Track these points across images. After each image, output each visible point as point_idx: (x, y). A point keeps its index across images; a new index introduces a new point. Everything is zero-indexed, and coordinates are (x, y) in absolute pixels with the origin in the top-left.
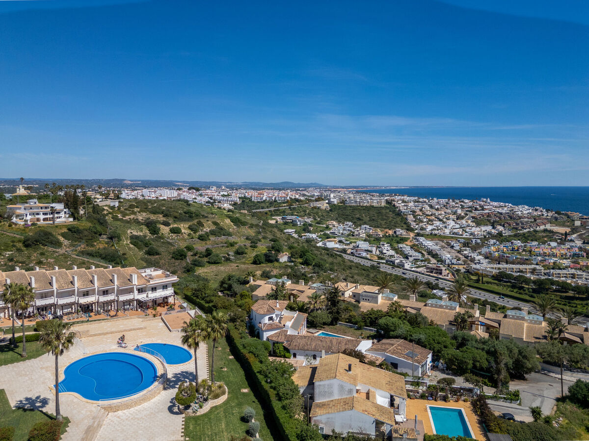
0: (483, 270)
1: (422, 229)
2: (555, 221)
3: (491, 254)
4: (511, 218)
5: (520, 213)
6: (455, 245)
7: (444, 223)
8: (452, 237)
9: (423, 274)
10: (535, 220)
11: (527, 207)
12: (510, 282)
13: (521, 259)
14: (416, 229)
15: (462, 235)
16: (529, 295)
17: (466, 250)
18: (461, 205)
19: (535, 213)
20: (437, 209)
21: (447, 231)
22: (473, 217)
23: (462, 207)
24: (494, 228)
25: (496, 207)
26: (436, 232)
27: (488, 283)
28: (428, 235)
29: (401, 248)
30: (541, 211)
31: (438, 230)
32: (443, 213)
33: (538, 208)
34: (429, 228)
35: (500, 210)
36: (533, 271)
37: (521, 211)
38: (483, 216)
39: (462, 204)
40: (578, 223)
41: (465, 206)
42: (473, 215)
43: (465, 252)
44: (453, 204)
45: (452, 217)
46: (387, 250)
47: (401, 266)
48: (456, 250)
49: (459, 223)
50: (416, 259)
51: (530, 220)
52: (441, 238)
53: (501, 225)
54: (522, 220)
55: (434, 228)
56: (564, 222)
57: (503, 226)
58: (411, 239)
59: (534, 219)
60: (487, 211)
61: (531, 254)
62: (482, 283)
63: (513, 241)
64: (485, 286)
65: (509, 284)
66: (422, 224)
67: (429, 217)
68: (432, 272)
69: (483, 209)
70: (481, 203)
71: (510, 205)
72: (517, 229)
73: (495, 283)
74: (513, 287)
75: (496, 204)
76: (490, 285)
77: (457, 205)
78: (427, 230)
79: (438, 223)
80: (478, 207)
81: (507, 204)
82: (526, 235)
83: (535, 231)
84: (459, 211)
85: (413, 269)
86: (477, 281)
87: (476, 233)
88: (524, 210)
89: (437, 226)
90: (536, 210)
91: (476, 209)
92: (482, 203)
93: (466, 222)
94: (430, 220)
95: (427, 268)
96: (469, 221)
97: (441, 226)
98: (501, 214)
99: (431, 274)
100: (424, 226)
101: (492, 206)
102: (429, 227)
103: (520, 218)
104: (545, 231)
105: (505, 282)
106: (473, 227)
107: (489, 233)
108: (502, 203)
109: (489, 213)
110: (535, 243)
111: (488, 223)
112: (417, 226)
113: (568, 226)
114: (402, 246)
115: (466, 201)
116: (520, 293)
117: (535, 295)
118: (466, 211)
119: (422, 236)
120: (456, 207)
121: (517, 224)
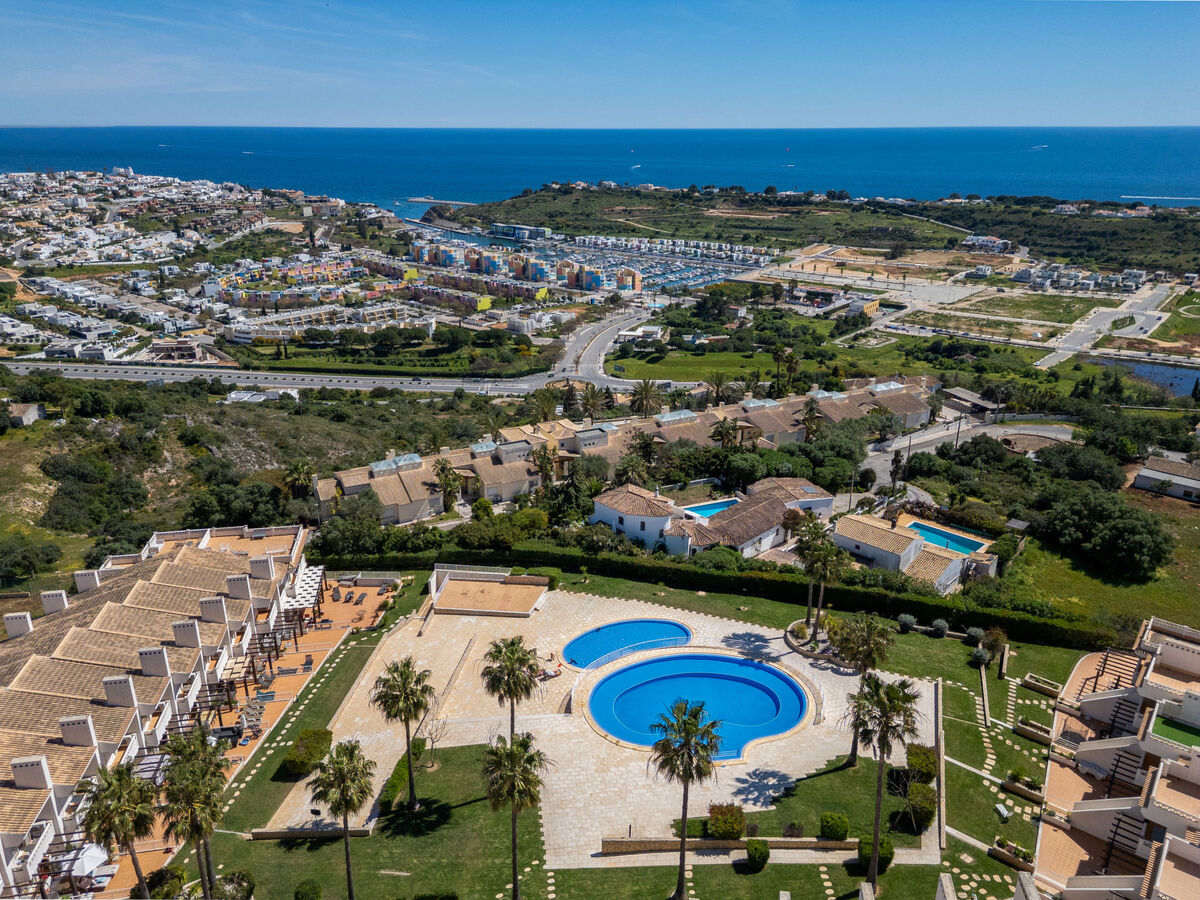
0: (257, 332)
1: (26, 256)
2: (270, 209)
3: (231, 295)
4: (197, 211)
5: (205, 197)
6: (140, 285)
7: (69, 234)
8: (112, 268)
9: (153, 365)
10: (240, 212)
11: (210, 184)
12: (329, 346)
13: (290, 296)
14: (14, 259)
15: (128, 260)
16: (374, 362)
17: (175, 294)
18: (74, 186)
19: (234, 196)
20: (25, 201)
21: (93, 255)
22: (124, 215)
23: (81, 192)
24: (180, 236)
25: (152, 187)
26: (66, 260)
27: (296, 355)
28: (52, 270)
29: (35, 313)
30: (241, 192)
31: (68, 253)
32: (47, 209)
33: (231, 184)
34: (45, 251)
35: (164, 194)
36: (332, 317)
37: (205, 193)
38: (140, 210)
39: (76, 182)
40: (308, 211)
41: (87, 189)
42: (115, 209)
43: (176, 299)
44: (54, 184)
45: (77, 218)
46: (13, 326)
47: (96, 358)
48: (151, 297)
49: (103, 230)
50: (104, 334)
51: (230, 212)
52: (89, 272)
53: (189, 227)
54: (217, 212)
55: (56, 249)
56: (286, 210)
57: (196, 230)
58: (20, 286)
59: (238, 208)
60: (140, 198)
61: (286, 282)
62: (287, 357)
63: (238, 261)
64: (295, 362)
65: (329, 349)
66: (19, 243)
67: (23, 224)
68: (170, 357)
69: (131, 194)
70: (118, 178)
71: (177, 180)
72: (219, 232)
73: (309, 354)
74: (342, 353)
75: (149, 179)
76: (301, 359)
77: (66, 187)
78: (42, 257)
79: (58, 237)
80: (115, 188)
81: (170, 179)
82: (247, 244)
83: (253, 233)
84: (83, 203)
85: (126, 359)
86: (277, 356)
87: (154, 252)
88: (208, 191)
89: (58, 245)
90: (231, 190)
91: (116, 195)
92: (122, 180)
93: (117, 227)
94: (30, 232)
95: (156, 350)
96: (122, 226)
97: (67, 243)
98: (172, 201)
99: (171, 362)
100: (30, 249)
101: (146, 186)
102: (43, 250)
103: (213, 208)
104: (269, 232)
105: (323, 346)
106: (136, 237)
107: (177, 248)
108: (161, 178)
109: (148, 202)
110: (276, 261)
111: (160, 225)
112: (8, 250)
113: (295, 219)
114: (34, 309)
115: (82, 175)
116: (359, 362)
117: (384, 360)
118: (95, 200)
119: (42, 273)
120: (66, 191)
121: (214, 223)
